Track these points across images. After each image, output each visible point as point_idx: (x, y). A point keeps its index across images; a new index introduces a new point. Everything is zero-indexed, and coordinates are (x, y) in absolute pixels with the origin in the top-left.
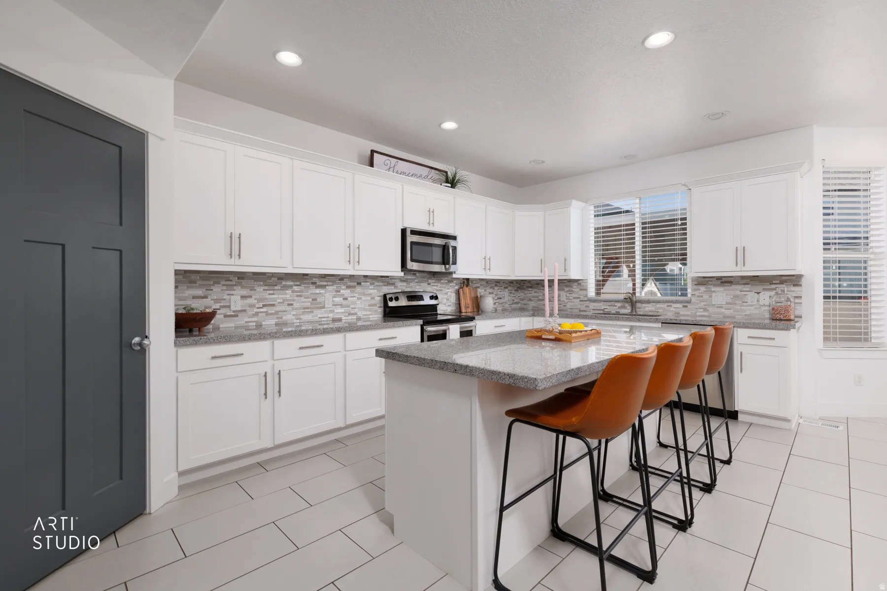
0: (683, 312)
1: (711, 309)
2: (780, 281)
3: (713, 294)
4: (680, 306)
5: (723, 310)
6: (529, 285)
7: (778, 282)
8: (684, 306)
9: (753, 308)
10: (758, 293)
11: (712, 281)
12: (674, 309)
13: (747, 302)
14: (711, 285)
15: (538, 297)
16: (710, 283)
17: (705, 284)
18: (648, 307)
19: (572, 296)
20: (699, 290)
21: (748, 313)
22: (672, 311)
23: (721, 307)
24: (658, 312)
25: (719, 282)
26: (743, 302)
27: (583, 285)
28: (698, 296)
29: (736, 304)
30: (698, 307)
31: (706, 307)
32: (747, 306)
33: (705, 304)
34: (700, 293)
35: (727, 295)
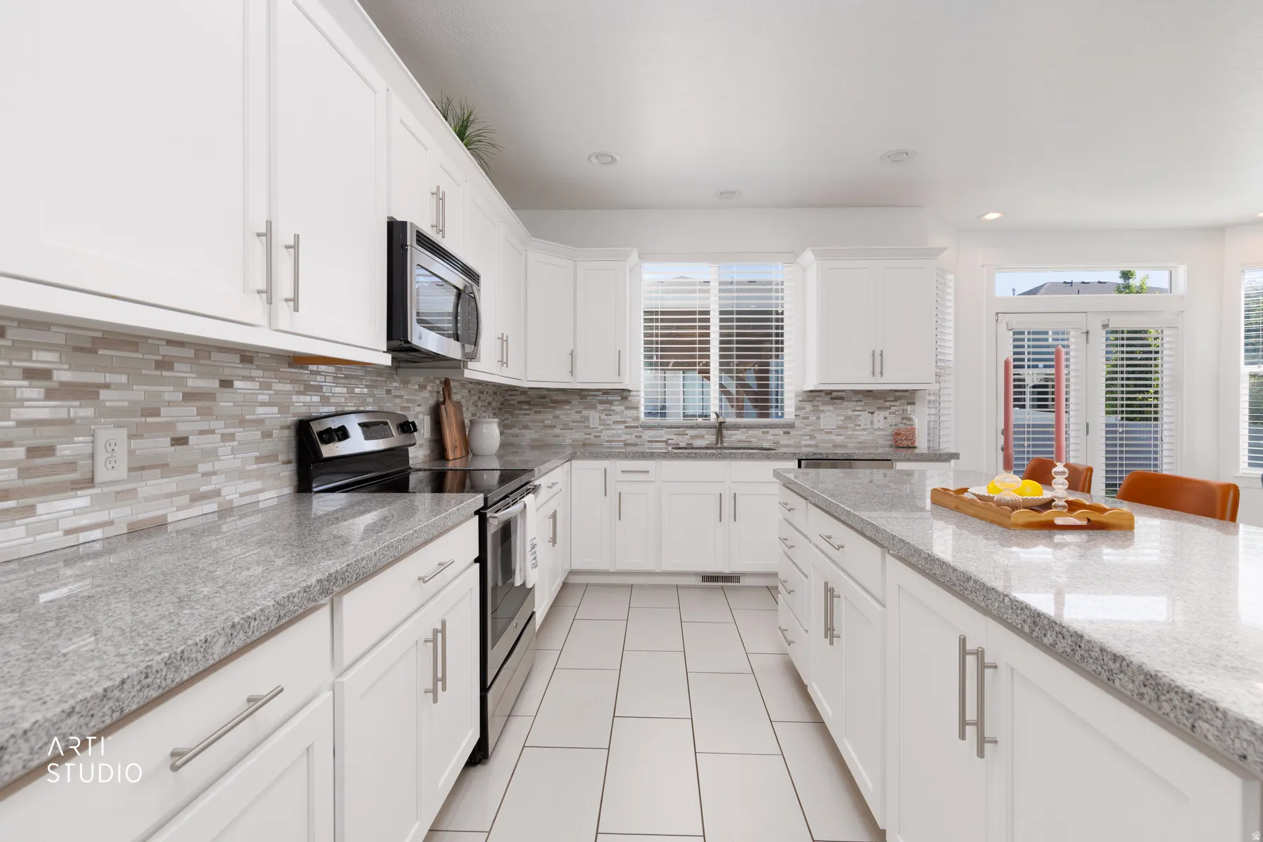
0: (784, 440)
1: (819, 436)
3: (822, 415)
4: (780, 431)
5: (833, 437)
6: (523, 398)
7: (892, 399)
8: (785, 433)
9: (866, 432)
10: (872, 413)
11: (820, 396)
12: (772, 437)
13: (860, 425)
14: (819, 401)
15: (543, 421)
16: (817, 399)
17: (812, 401)
18: (736, 435)
19: (610, 420)
20: (804, 408)
21: (861, 439)
22: (771, 439)
23: (831, 433)
24: (751, 442)
25: (828, 398)
26: (855, 425)
27: (631, 401)
28: (804, 418)
29: (847, 428)
30: (802, 433)
31: (810, 433)
32: (859, 430)
33: (811, 428)
34: (807, 413)
35: (837, 416)
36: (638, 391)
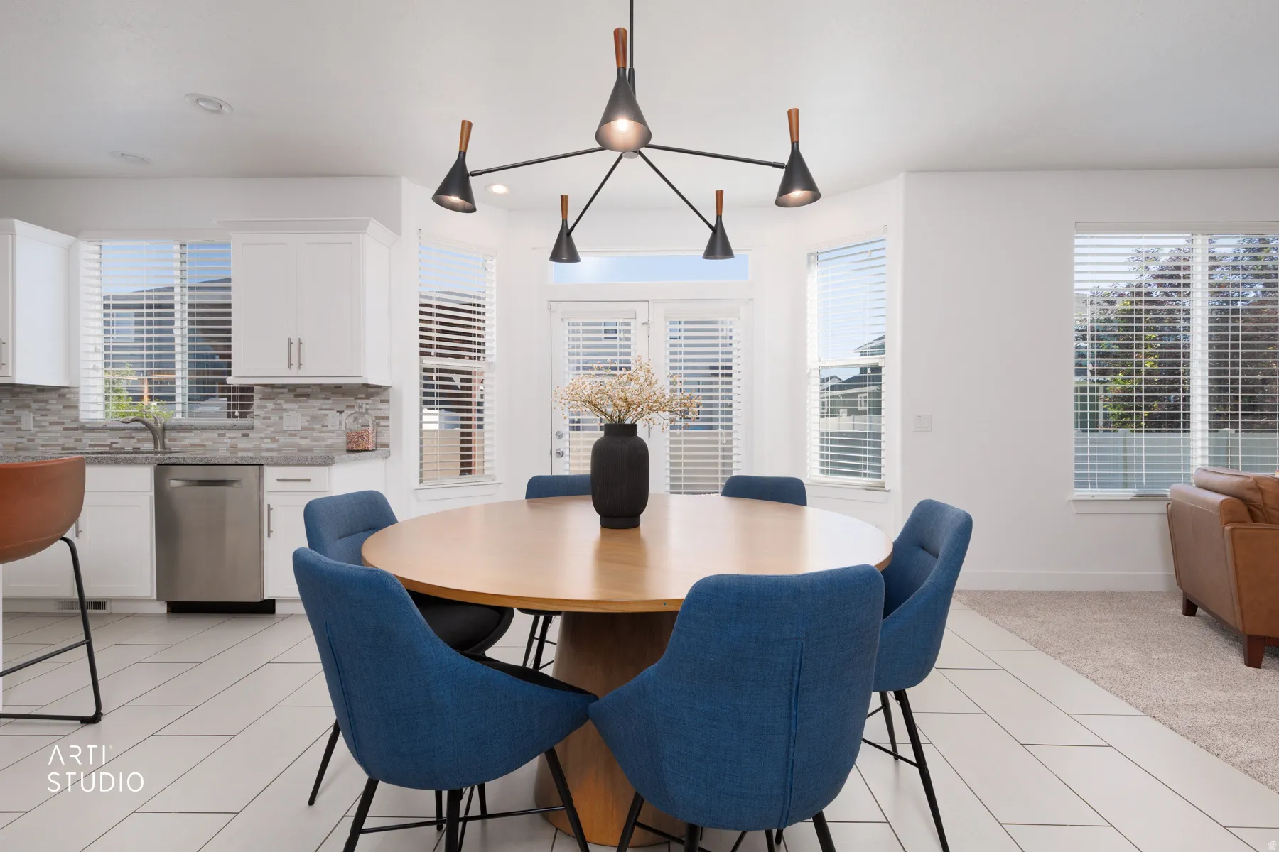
0: (243, 444)
1: (282, 439)
2: (366, 395)
3: (285, 414)
4: (238, 434)
5: (297, 440)
7: (364, 395)
8: (244, 435)
9: (335, 435)
10: (341, 412)
11: (283, 393)
12: (229, 440)
13: (327, 426)
14: (283, 398)
16: (280, 396)
17: (274, 399)
19: (46, 420)
20: (265, 407)
21: (329, 442)
22: (226, 443)
23: (295, 435)
24: (204, 446)
25: (292, 394)
26: (323, 426)
28: (264, 418)
29: (313, 429)
30: (263, 435)
31: (273, 435)
32: (326, 432)
33: (273, 429)
34: (266, 412)
35: (302, 415)
36: (78, 388)
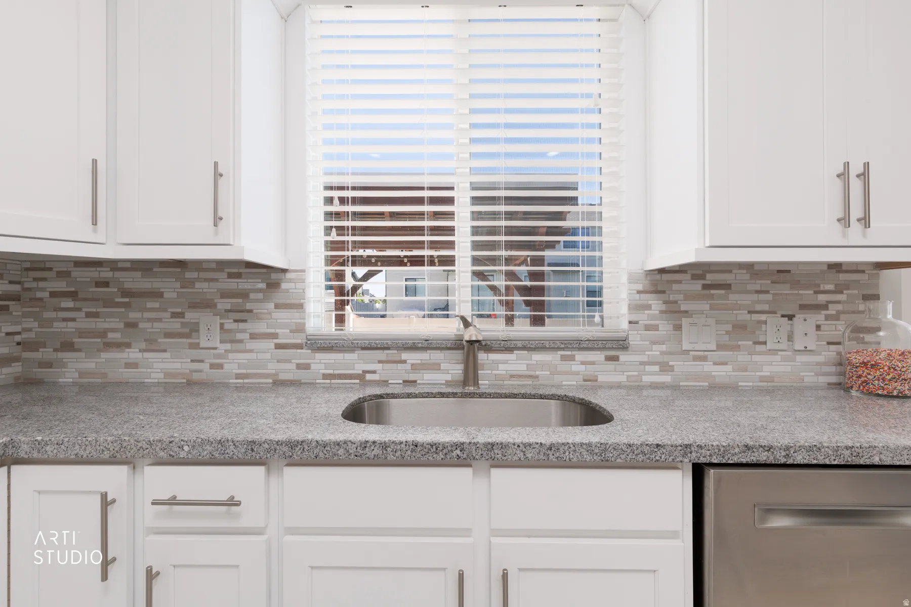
0: (607, 375)
1: (680, 366)
3: (685, 322)
4: (599, 356)
5: (708, 367)
6: (61, 286)
8: (609, 359)
9: (778, 358)
10: (791, 317)
11: (680, 282)
12: (582, 368)
13: (765, 343)
14: (679, 292)
15: (103, 334)
16: (675, 287)
17: (663, 292)
18: (505, 362)
19: (244, 331)
20: (649, 307)
21: (766, 372)
22: (578, 372)
23: (704, 359)
24: (537, 377)
25: (697, 286)
26: (756, 343)
27: (287, 291)
28: (648, 328)
29: (738, 348)
30: (645, 359)
31: (662, 359)
32: (763, 353)
33: (663, 348)
34: (653, 317)
35: (718, 322)
36: (303, 271)
